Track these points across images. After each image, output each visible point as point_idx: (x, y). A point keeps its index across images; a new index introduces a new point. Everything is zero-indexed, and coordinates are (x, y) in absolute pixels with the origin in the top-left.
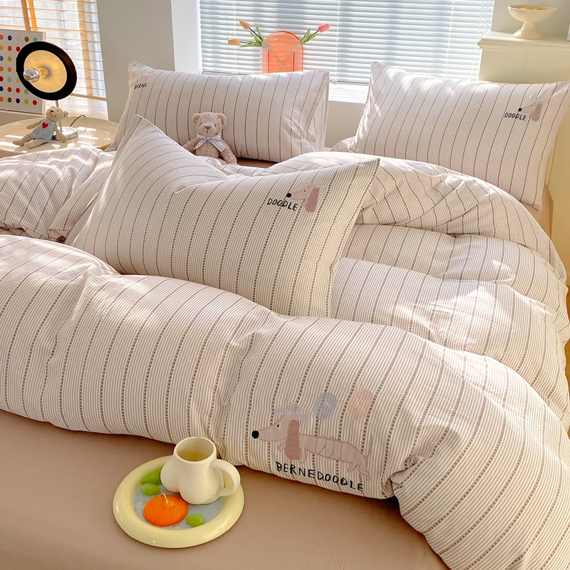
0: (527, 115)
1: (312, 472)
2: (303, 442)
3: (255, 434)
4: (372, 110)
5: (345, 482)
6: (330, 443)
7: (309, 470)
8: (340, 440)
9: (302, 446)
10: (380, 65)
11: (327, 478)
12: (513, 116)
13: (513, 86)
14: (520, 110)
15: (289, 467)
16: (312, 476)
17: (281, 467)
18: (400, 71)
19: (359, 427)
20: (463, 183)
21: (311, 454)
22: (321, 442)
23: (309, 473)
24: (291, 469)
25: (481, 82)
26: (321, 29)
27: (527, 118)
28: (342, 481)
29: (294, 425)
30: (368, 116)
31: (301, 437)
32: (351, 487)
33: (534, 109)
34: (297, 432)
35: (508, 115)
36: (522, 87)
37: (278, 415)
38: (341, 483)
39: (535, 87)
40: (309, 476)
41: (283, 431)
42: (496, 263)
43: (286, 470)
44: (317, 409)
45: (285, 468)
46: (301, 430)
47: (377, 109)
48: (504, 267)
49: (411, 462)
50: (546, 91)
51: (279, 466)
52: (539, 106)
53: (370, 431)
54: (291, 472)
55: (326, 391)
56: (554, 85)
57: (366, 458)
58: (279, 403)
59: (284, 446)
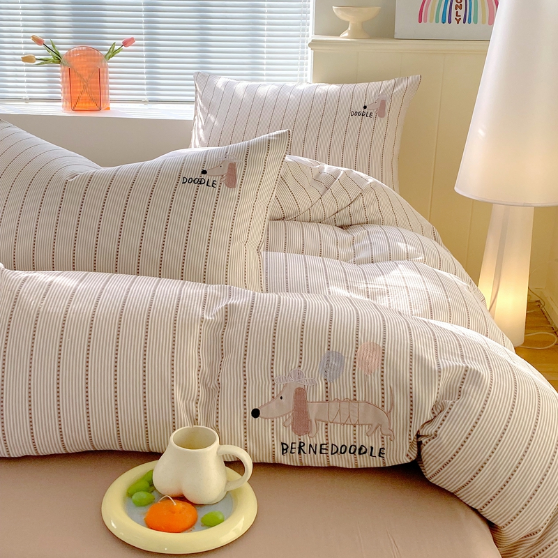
0: (373, 112)
1: (324, 447)
2: (313, 412)
3: (256, 413)
4: (207, 121)
5: (364, 450)
6: (345, 405)
7: (321, 445)
8: (355, 399)
9: (312, 416)
10: (203, 76)
11: (342, 450)
12: (358, 114)
13: (352, 86)
14: (365, 107)
15: (297, 446)
16: (324, 451)
17: (286, 449)
18: (228, 80)
19: (375, 381)
20: (342, 172)
21: (324, 424)
22: (334, 406)
23: (321, 449)
24: (300, 447)
25: (317, 84)
26: (125, 44)
27: (374, 115)
28: (360, 449)
29: (300, 394)
30: (203, 128)
31: (310, 405)
32: (371, 455)
33: (378, 105)
34: (305, 401)
35: (354, 114)
36: (361, 87)
37: (279, 386)
38: (360, 453)
39: (374, 86)
40: (321, 453)
41: (289, 403)
42: (402, 245)
43: (293, 451)
44: (324, 371)
45: (292, 448)
46: (309, 398)
47: (212, 118)
48: (410, 248)
49: (439, 409)
50: (386, 89)
51: (285, 447)
52: (383, 103)
53: (388, 383)
54: (299, 453)
55: (329, 349)
56: (392, 81)
57: (388, 414)
58: (279, 371)
59: (291, 420)
